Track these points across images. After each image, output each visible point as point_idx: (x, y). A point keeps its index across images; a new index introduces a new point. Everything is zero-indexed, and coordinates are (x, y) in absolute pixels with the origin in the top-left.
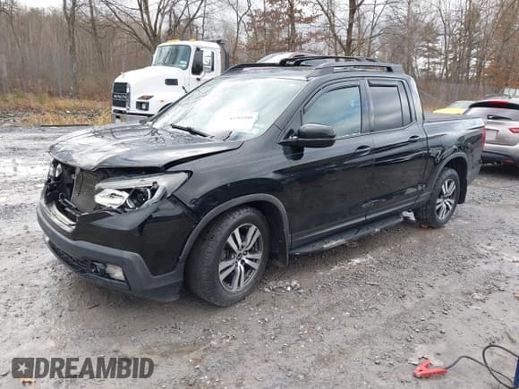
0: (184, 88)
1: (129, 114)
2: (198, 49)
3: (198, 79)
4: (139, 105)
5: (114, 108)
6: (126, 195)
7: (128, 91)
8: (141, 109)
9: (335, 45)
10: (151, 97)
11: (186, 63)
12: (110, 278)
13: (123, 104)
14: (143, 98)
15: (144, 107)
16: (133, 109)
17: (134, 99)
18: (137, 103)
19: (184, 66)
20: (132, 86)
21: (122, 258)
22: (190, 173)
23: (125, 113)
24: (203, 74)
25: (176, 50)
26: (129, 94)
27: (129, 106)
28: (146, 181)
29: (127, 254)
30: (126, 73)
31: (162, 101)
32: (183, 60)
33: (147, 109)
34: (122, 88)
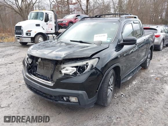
0: (42, 27)
1: (23, 37)
2: (46, 13)
3: (47, 24)
4: (27, 34)
5: (16, 35)
6: (75, 69)
7: (22, 29)
8: (28, 35)
9: (82, 11)
10: (31, 31)
11: (42, 18)
12: (70, 102)
13: (21, 34)
14: (28, 31)
15: (29, 34)
16: (25, 35)
17: (25, 32)
18: (26, 33)
19: (42, 19)
20: (23, 27)
21: (79, 94)
22: (99, 58)
23: (21, 37)
24: (48, 22)
25: (37, 14)
26: (22, 30)
27: (23, 34)
28: (84, 63)
29: (80, 92)
30: (20, 22)
31: (35, 32)
32: (41, 17)
33: (30, 35)
34: (19, 28)
